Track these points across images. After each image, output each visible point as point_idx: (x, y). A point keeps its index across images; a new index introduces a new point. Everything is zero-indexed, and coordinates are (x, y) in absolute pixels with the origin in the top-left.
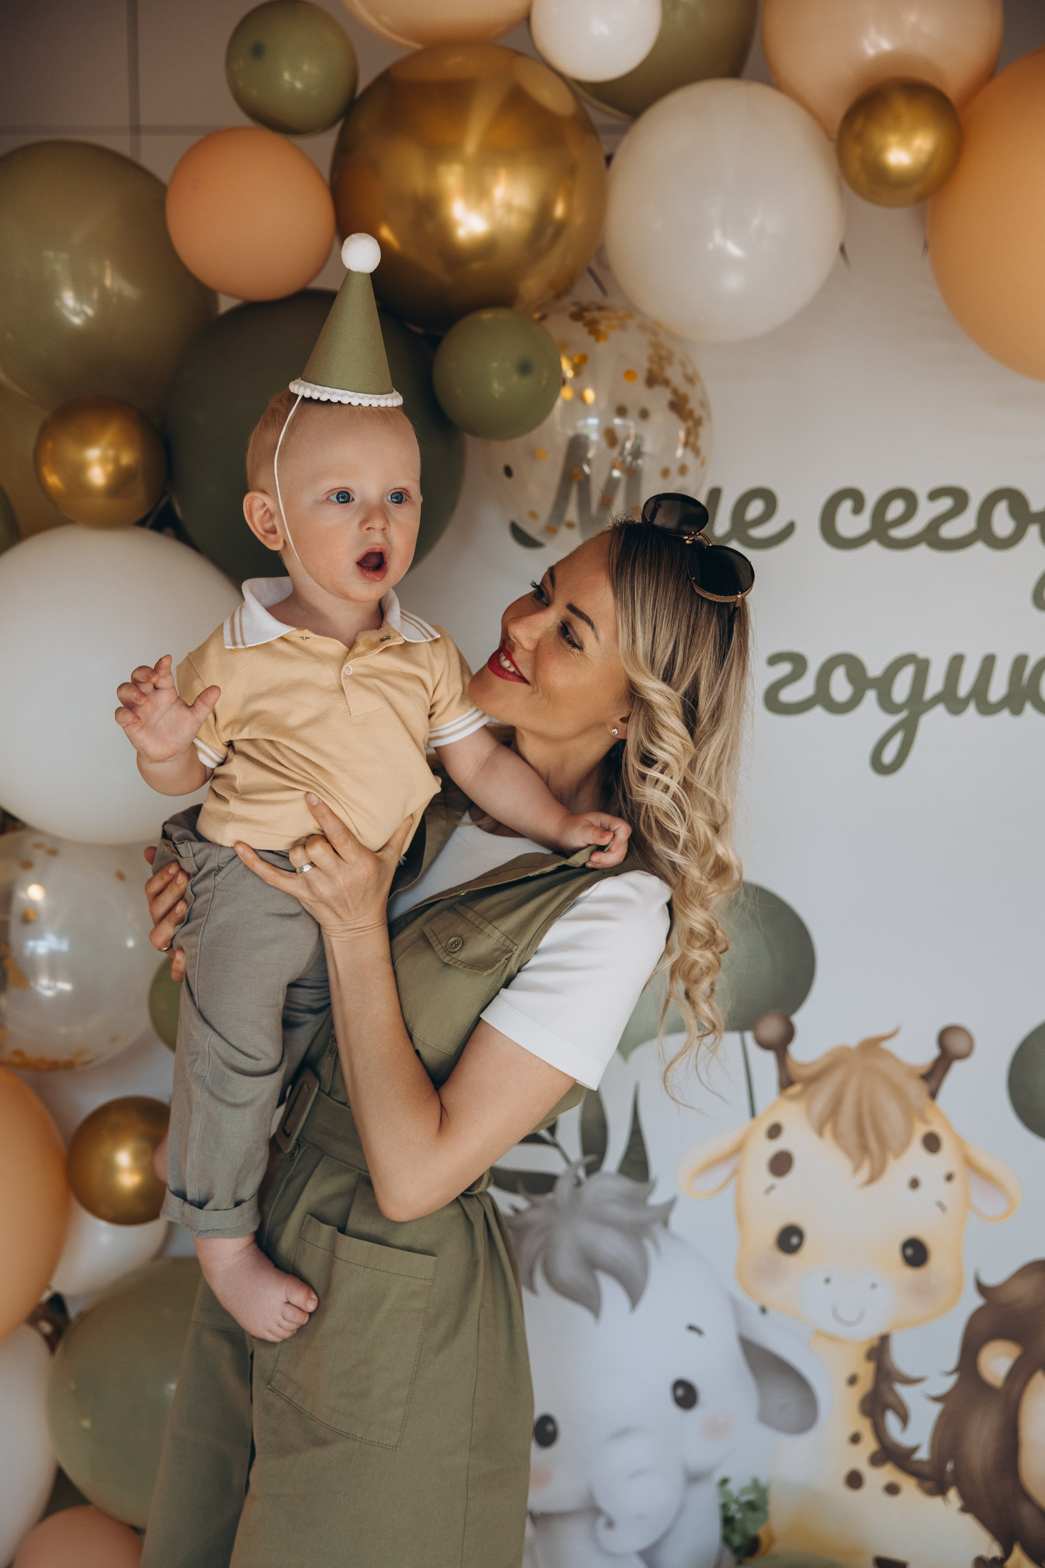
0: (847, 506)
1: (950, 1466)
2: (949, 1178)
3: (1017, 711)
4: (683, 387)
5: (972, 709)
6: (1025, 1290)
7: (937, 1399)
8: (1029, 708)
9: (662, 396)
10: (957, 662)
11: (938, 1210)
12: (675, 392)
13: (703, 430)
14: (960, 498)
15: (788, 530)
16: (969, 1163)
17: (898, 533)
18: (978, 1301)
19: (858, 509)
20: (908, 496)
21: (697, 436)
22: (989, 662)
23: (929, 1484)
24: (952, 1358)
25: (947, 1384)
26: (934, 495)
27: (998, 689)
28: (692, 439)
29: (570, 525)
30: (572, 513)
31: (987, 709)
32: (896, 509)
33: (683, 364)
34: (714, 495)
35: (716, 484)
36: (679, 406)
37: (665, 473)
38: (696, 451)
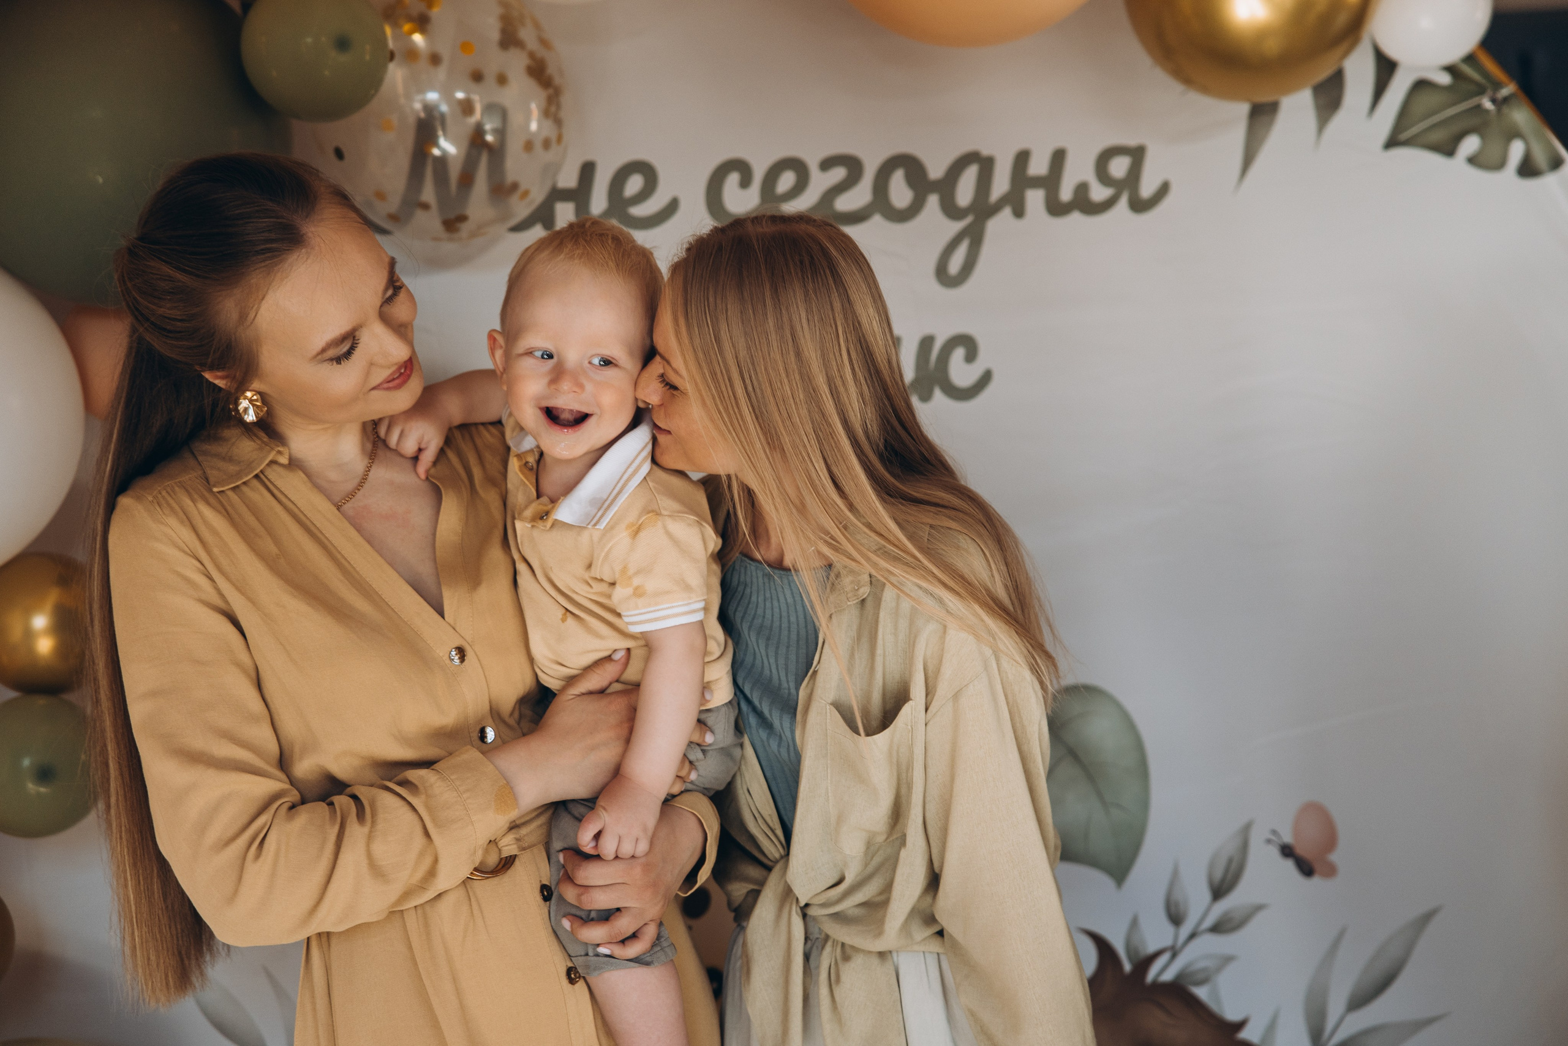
0: (733, 178)
3: (926, 397)
4: (541, 52)
8: (938, 394)
9: (518, 60)
12: (532, 55)
13: (566, 99)
14: (853, 166)
15: (672, 207)
19: (745, 183)
20: (797, 166)
21: (559, 107)
26: (827, 164)
28: (553, 109)
29: (425, 206)
30: (428, 194)
32: (786, 181)
33: (537, 26)
34: (588, 170)
35: (589, 157)
36: (539, 72)
37: (529, 146)
38: (558, 122)
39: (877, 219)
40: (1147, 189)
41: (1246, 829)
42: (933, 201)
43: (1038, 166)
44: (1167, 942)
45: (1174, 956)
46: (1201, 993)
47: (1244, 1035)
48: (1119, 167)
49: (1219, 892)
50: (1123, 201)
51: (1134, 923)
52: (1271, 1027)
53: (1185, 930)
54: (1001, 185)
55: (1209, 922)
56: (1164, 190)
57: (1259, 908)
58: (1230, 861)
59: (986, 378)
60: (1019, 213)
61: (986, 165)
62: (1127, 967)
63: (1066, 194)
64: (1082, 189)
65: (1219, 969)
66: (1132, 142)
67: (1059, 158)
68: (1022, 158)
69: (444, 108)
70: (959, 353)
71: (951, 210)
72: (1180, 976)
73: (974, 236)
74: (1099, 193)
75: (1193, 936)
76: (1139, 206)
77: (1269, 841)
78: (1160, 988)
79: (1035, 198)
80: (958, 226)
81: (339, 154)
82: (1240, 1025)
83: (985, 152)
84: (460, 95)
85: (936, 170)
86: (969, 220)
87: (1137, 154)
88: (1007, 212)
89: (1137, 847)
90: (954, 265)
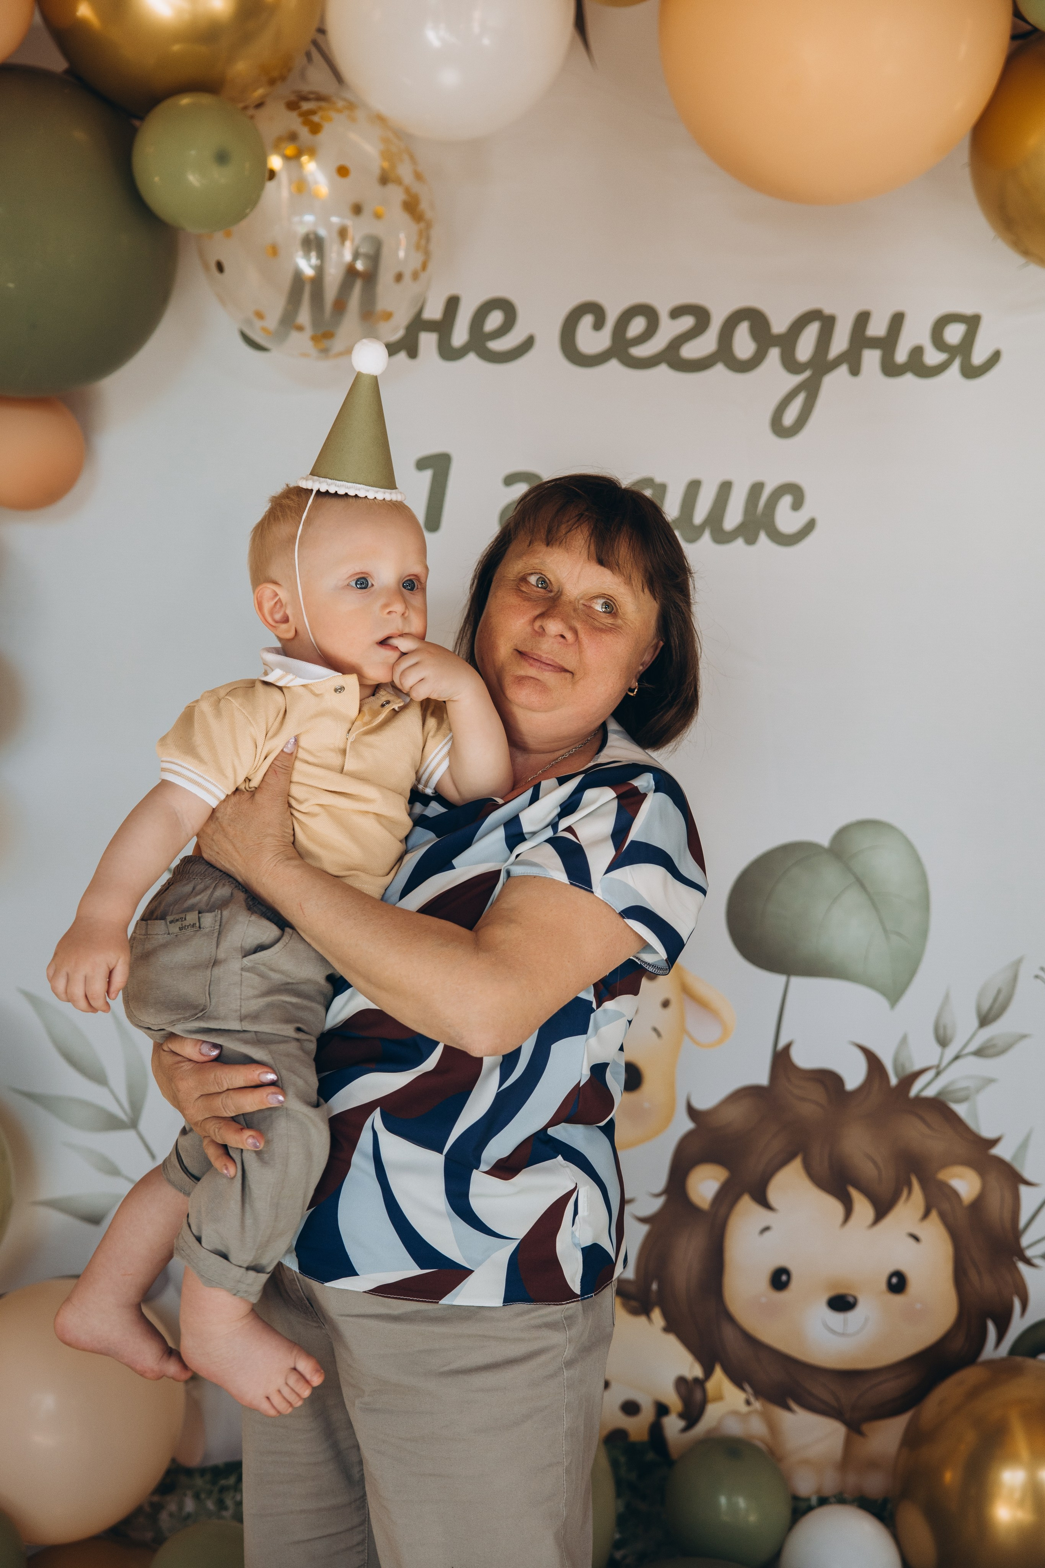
0: (588, 320)
1: (654, 1286)
2: (666, 1004)
3: (751, 540)
4: (417, 188)
5: (707, 536)
6: (736, 1115)
7: (643, 1220)
8: (763, 537)
9: (396, 195)
10: (694, 487)
11: (654, 1035)
12: (407, 191)
13: (436, 233)
14: (702, 316)
15: (528, 344)
16: (686, 990)
17: (639, 351)
18: (689, 1125)
19: (598, 325)
20: (648, 312)
21: (428, 240)
22: (725, 488)
23: (634, 1304)
24: (661, 1181)
25: (654, 1205)
26: (677, 313)
27: (733, 518)
28: (423, 242)
29: (300, 328)
30: (304, 316)
31: (722, 537)
32: (637, 326)
33: (412, 158)
34: (452, 304)
35: (453, 292)
36: (412, 207)
37: (399, 277)
38: (427, 254)
39: (720, 369)
40: (978, 357)
41: (1017, 964)
42: (774, 354)
43: (877, 328)
44: (934, 1061)
45: (938, 1074)
46: (961, 1109)
47: (996, 1151)
48: (954, 334)
49: (985, 1020)
50: (956, 367)
51: (904, 1040)
52: (1024, 1146)
53: (951, 1052)
54: (840, 343)
55: (973, 1047)
56: (996, 357)
57: (1024, 1037)
58: (999, 992)
59: (810, 526)
60: (855, 371)
61: (828, 323)
62: (894, 1081)
63: (901, 356)
64: (917, 352)
65: (978, 1090)
66: (968, 310)
67: (897, 320)
68: (863, 319)
69: (322, 232)
70: (786, 501)
71: (790, 364)
72: (940, 1093)
73: (811, 389)
74: (933, 357)
75: (957, 1058)
76: (971, 372)
77: (1037, 977)
78: (922, 1102)
79: (871, 358)
80: (796, 379)
81: (220, 267)
82: (994, 1142)
83: (828, 311)
84: (335, 220)
85: (779, 326)
86: (807, 374)
87: (973, 322)
88: (844, 369)
89: (913, 973)
90: (789, 417)
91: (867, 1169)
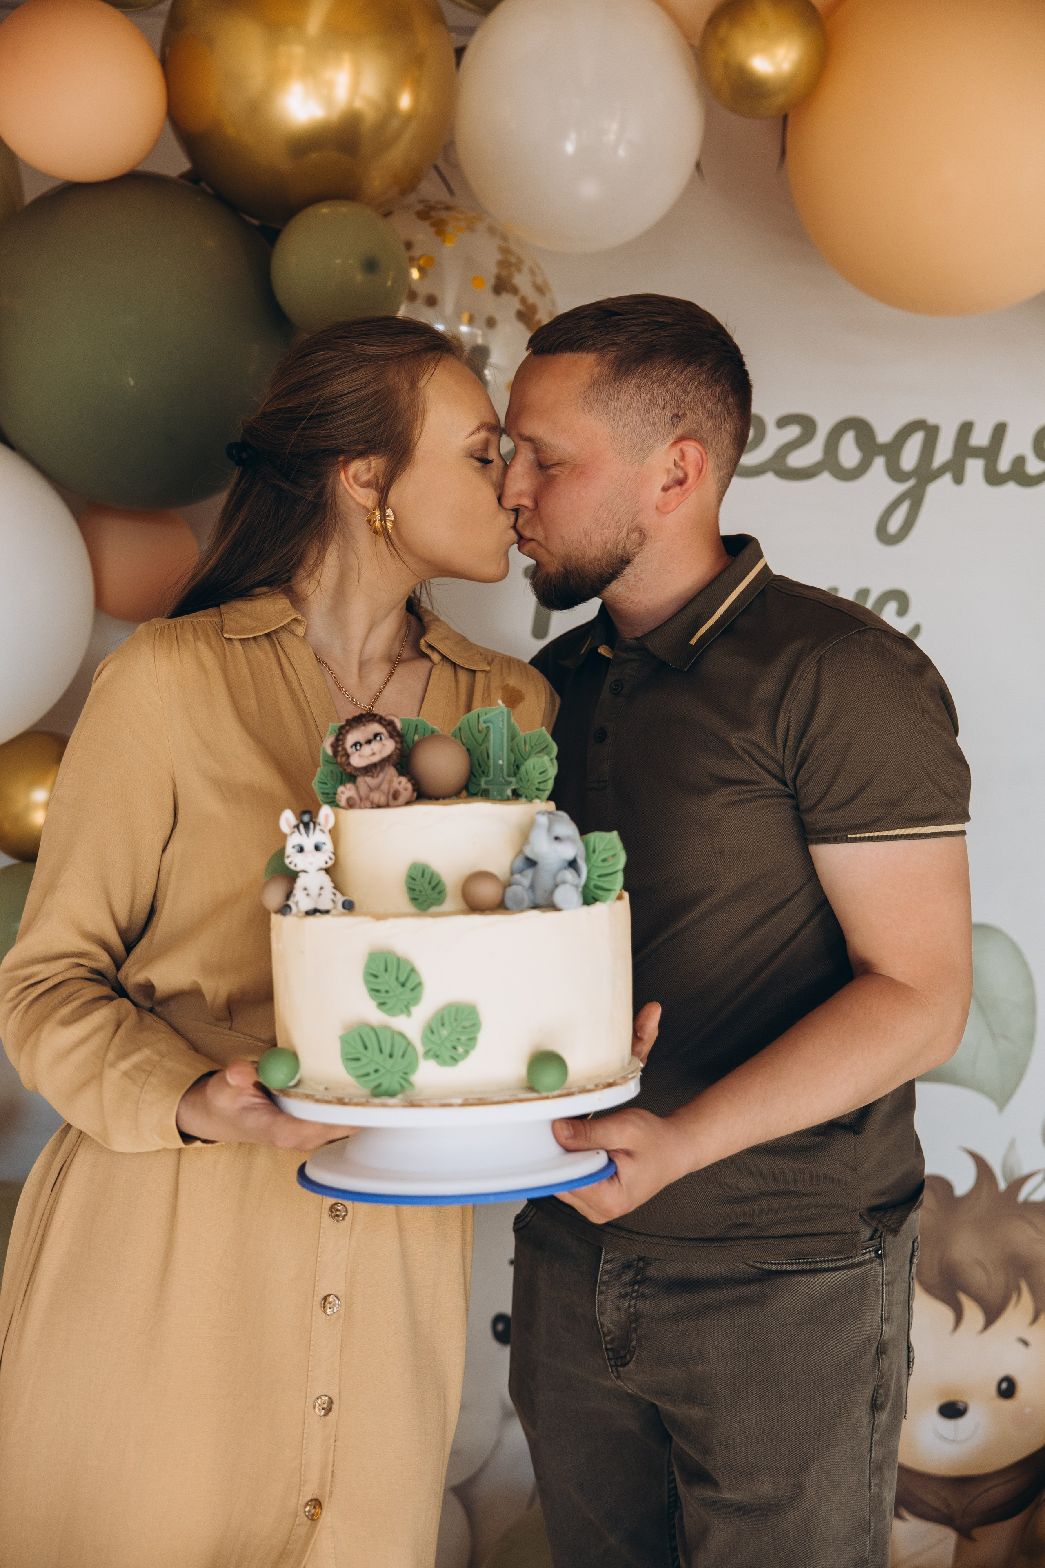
9: (510, 304)
14: (808, 425)
26: (783, 422)
39: (825, 477)
42: (879, 463)
43: (980, 438)
44: (1041, 1166)
45: (1044, 1178)
51: (1012, 1144)
54: (944, 452)
59: (916, 630)
60: (959, 479)
61: (932, 433)
62: (1002, 1185)
63: (1004, 465)
64: (1019, 461)
67: (1000, 431)
68: (966, 429)
70: (893, 606)
71: (895, 473)
73: (916, 498)
74: (1034, 466)
78: (1030, 1206)
79: (975, 467)
80: (901, 488)
83: (932, 421)
85: (884, 435)
86: (911, 483)
88: (947, 478)
89: (1019, 1076)
90: (895, 525)
91: (977, 1277)
